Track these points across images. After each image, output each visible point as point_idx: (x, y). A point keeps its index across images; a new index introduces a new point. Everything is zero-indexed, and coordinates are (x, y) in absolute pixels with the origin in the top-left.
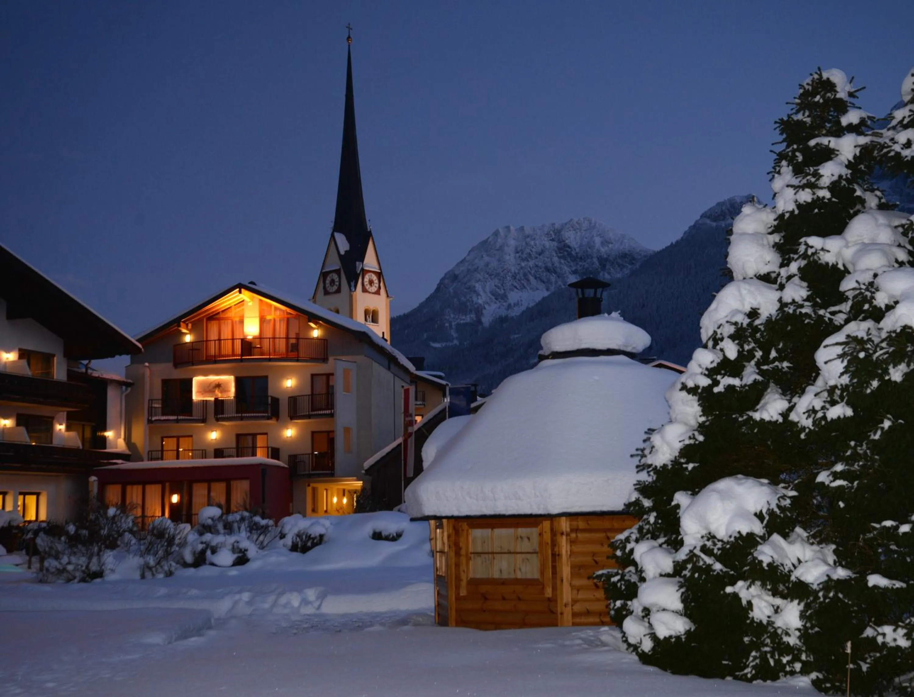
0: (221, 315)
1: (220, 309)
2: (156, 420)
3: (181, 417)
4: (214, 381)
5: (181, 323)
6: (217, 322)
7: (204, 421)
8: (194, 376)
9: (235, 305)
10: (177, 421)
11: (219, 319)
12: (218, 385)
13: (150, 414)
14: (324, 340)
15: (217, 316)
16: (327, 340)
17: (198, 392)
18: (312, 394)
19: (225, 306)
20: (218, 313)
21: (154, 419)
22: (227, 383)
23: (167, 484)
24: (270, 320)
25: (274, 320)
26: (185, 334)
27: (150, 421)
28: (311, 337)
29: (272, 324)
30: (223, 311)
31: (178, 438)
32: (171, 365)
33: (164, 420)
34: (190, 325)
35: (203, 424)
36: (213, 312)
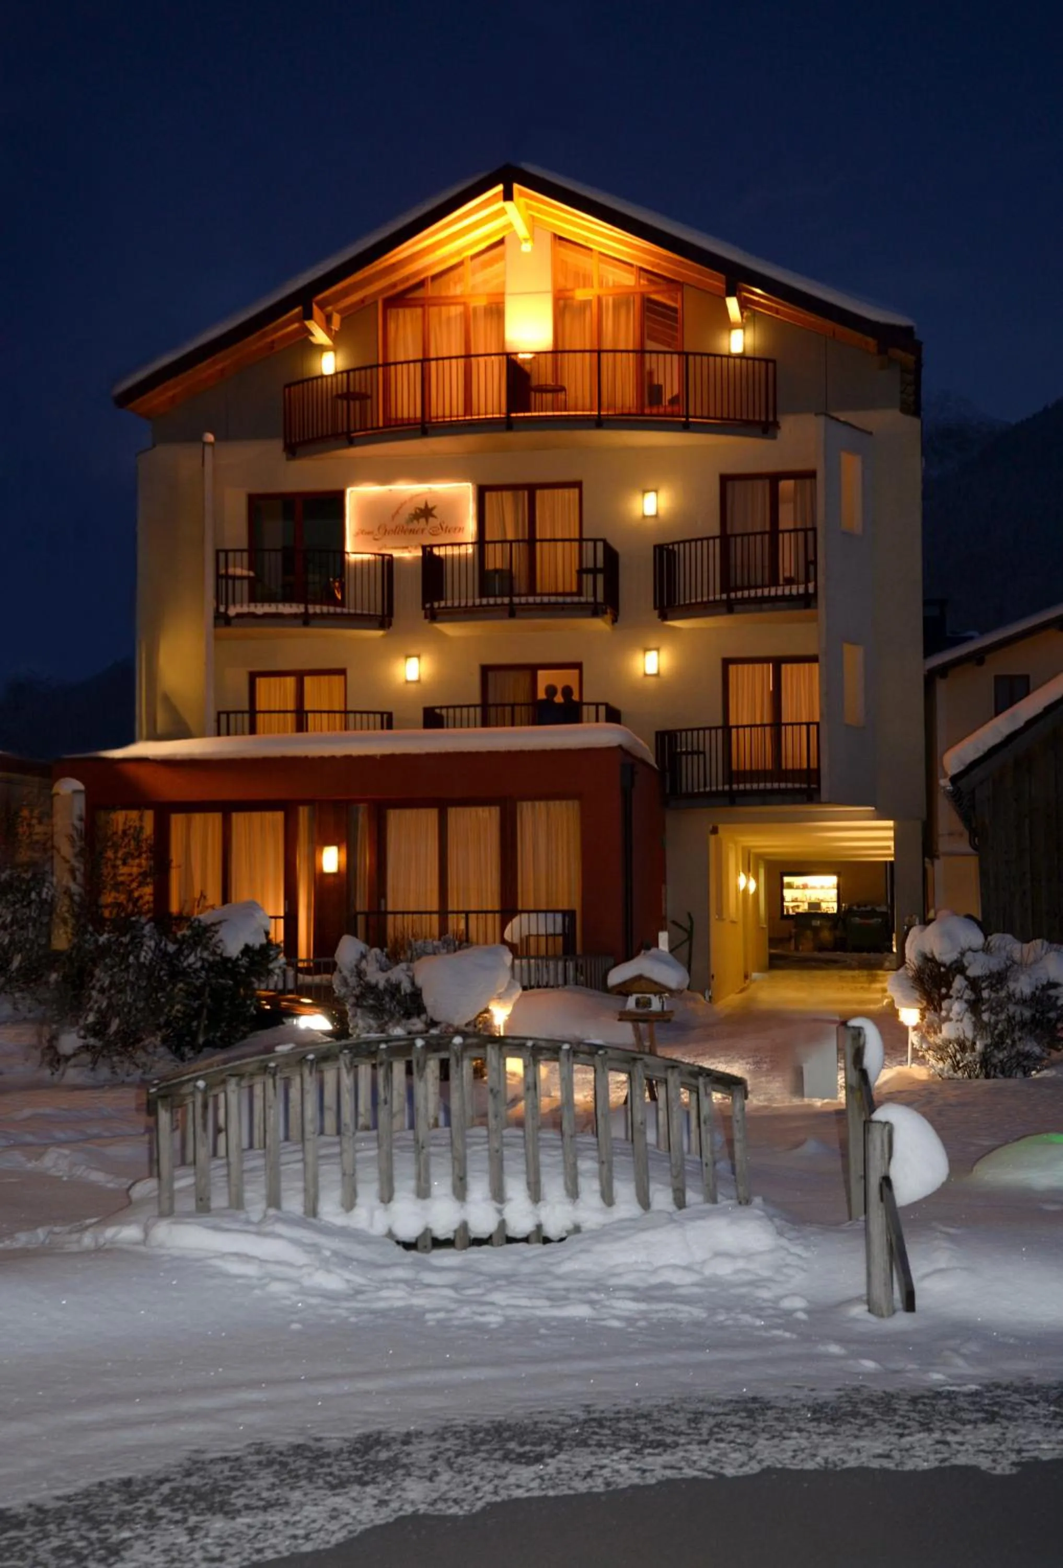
0: (430, 291)
1: (426, 269)
2: (239, 616)
3: (314, 609)
4: (413, 498)
5: (315, 307)
6: (419, 311)
7: (384, 620)
8: (349, 486)
9: (474, 257)
10: (306, 620)
11: (423, 304)
12: (425, 512)
13: (222, 596)
14: (767, 361)
15: (418, 294)
16: (774, 361)
17: (362, 532)
18: (725, 538)
19: (443, 259)
20: (421, 284)
21: (232, 611)
22: (452, 504)
23: (303, 813)
24: (585, 304)
25: (599, 299)
26: (322, 348)
27: (222, 619)
28: (725, 351)
29: (590, 316)
30: (435, 277)
31: (300, 676)
32: (277, 445)
33: (266, 616)
34: (336, 318)
35: (380, 633)
36: (407, 278)
